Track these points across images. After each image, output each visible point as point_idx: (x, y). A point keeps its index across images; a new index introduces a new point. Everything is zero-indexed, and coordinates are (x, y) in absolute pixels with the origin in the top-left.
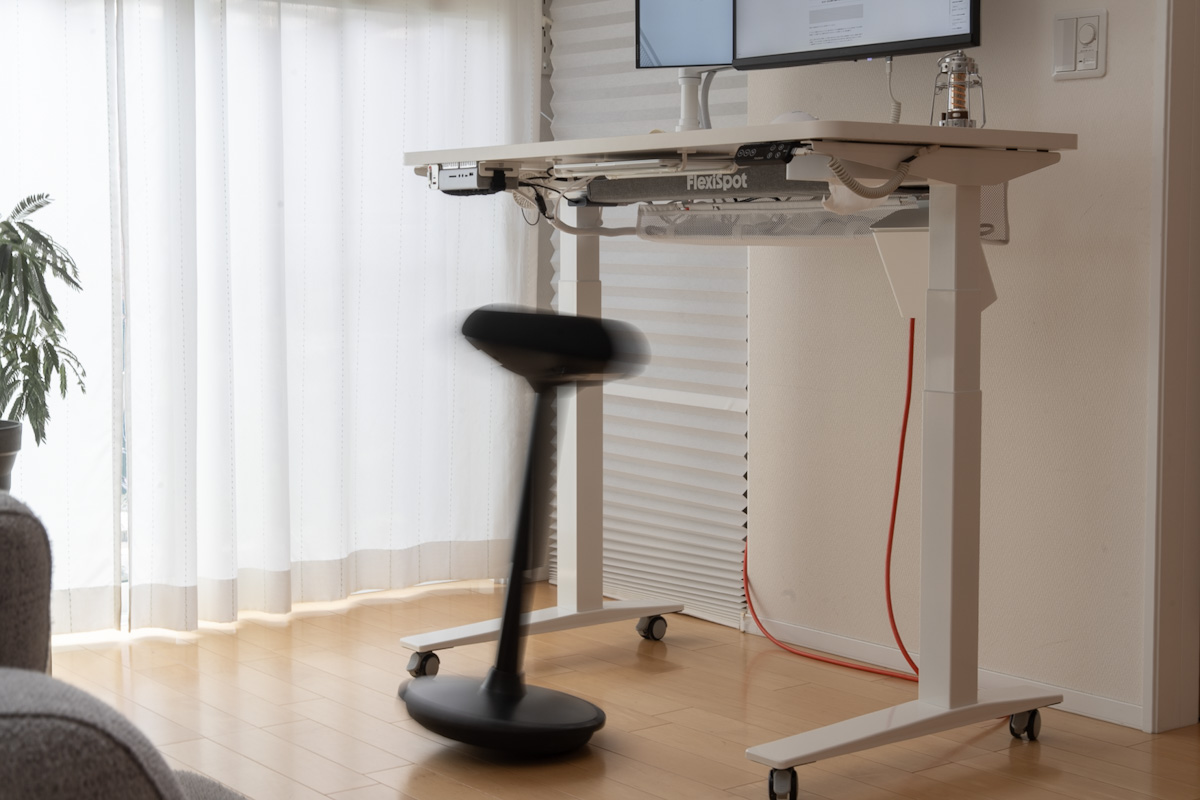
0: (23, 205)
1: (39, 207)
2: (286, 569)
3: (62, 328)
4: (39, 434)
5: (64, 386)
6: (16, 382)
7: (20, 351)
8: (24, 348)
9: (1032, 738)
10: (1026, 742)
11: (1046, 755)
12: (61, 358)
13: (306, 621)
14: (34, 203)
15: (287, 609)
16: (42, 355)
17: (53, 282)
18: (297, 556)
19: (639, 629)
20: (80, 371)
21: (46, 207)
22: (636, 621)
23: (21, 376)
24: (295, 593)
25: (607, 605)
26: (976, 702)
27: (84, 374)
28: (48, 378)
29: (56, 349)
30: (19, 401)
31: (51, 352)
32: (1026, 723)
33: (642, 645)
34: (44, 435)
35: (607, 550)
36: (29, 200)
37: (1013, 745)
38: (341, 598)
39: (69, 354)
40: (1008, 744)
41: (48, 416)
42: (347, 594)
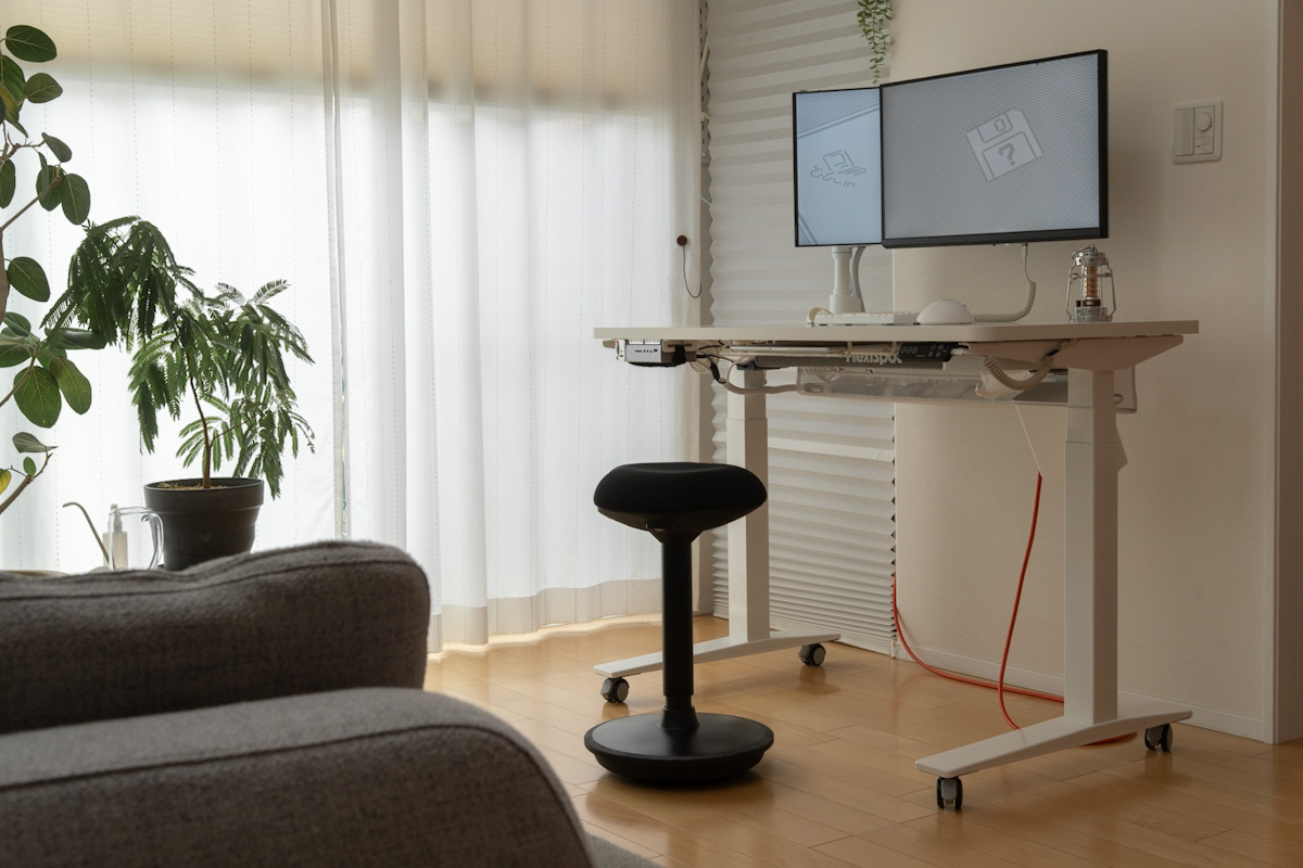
0: (264, 290)
1: (278, 291)
2: (484, 605)
3: (294, 397)
4: (275, 490)
5: (295, 447)
6: (255, 444)
7: (258, 417)
8: (262, 415)
9: (1166, 749)
10: (1160, 753)
11: (1177, 764)
12: (294, 421)
13: (501, 651)
14: (274, 288)
15: (485, 641)
16: (277, 420)
17: (288, 358)
18: (494, 593)
19: (801, 656)
20: (309, 433)
21: (284, 292)
22: (798, 649)
23: (259, 440)
24: (492, 627)
25: (773, 635)
26: (1116, 718)
27: (313, 436)
28: (282, 441)
29: (290, 415)
30: (257, 460)
31: (285, 416)
32: (1160, 736)
33: (803, 670)
34: (278, 490)
35: (774, 587)
36: (269, 286)
37: (1148, 756)
38: (532, 631)
39: (300, 419)
40: (1144, 755)
41: (281, 473)
42: (538, 628)
